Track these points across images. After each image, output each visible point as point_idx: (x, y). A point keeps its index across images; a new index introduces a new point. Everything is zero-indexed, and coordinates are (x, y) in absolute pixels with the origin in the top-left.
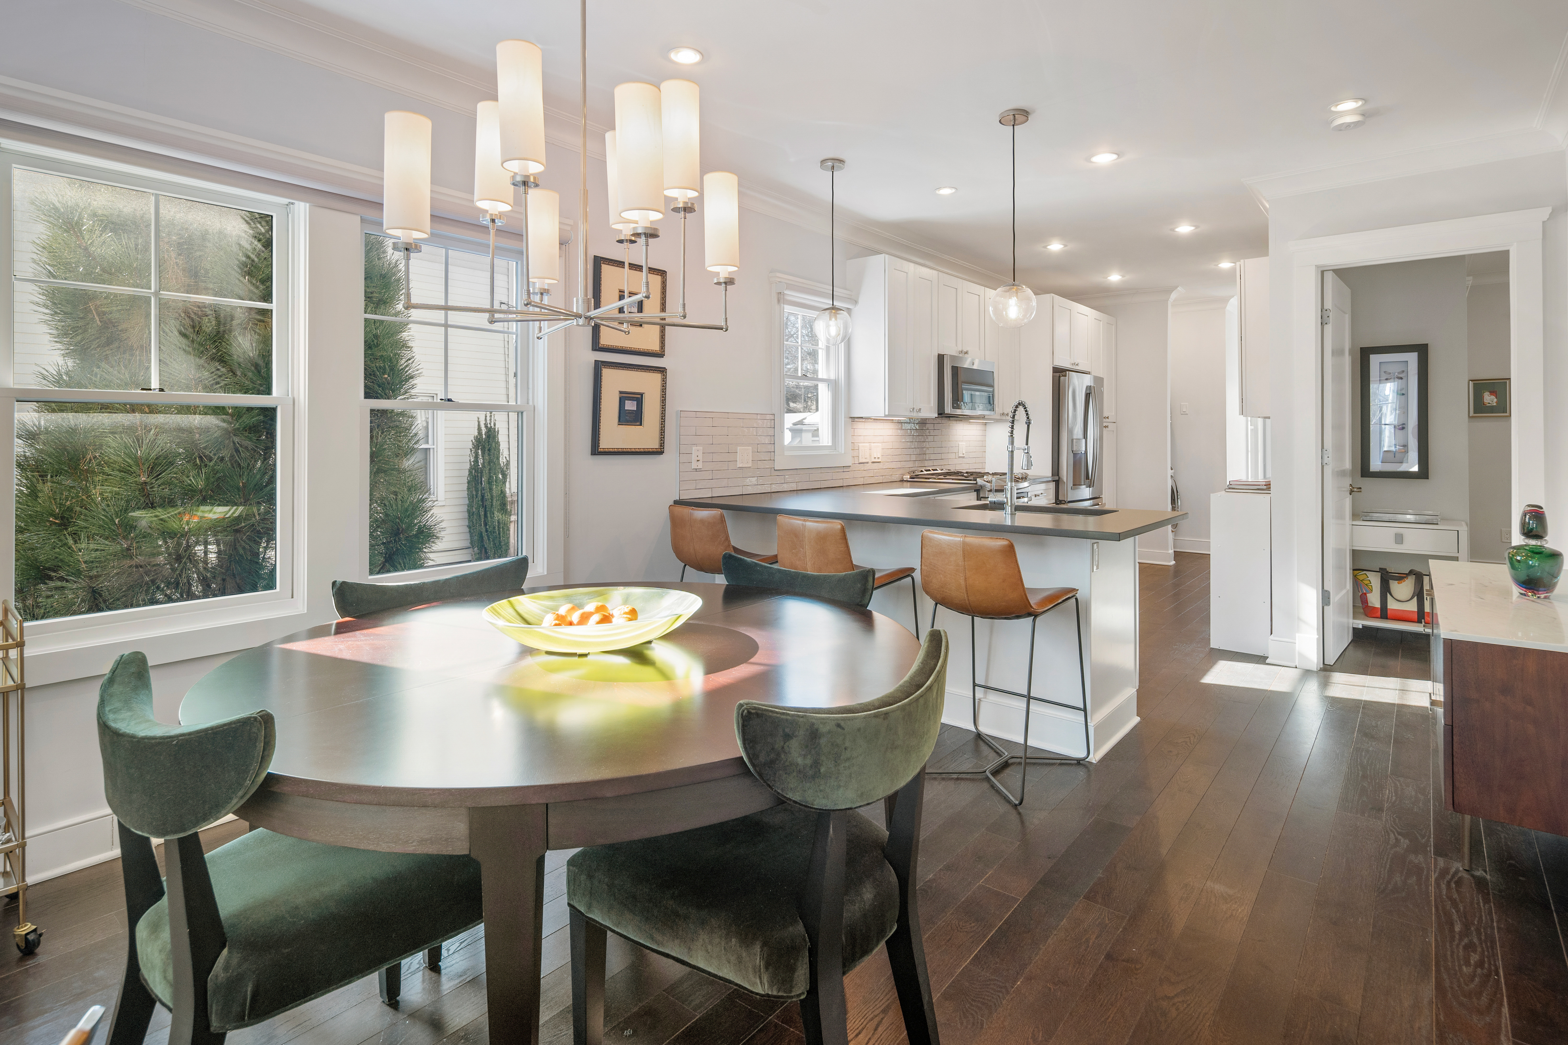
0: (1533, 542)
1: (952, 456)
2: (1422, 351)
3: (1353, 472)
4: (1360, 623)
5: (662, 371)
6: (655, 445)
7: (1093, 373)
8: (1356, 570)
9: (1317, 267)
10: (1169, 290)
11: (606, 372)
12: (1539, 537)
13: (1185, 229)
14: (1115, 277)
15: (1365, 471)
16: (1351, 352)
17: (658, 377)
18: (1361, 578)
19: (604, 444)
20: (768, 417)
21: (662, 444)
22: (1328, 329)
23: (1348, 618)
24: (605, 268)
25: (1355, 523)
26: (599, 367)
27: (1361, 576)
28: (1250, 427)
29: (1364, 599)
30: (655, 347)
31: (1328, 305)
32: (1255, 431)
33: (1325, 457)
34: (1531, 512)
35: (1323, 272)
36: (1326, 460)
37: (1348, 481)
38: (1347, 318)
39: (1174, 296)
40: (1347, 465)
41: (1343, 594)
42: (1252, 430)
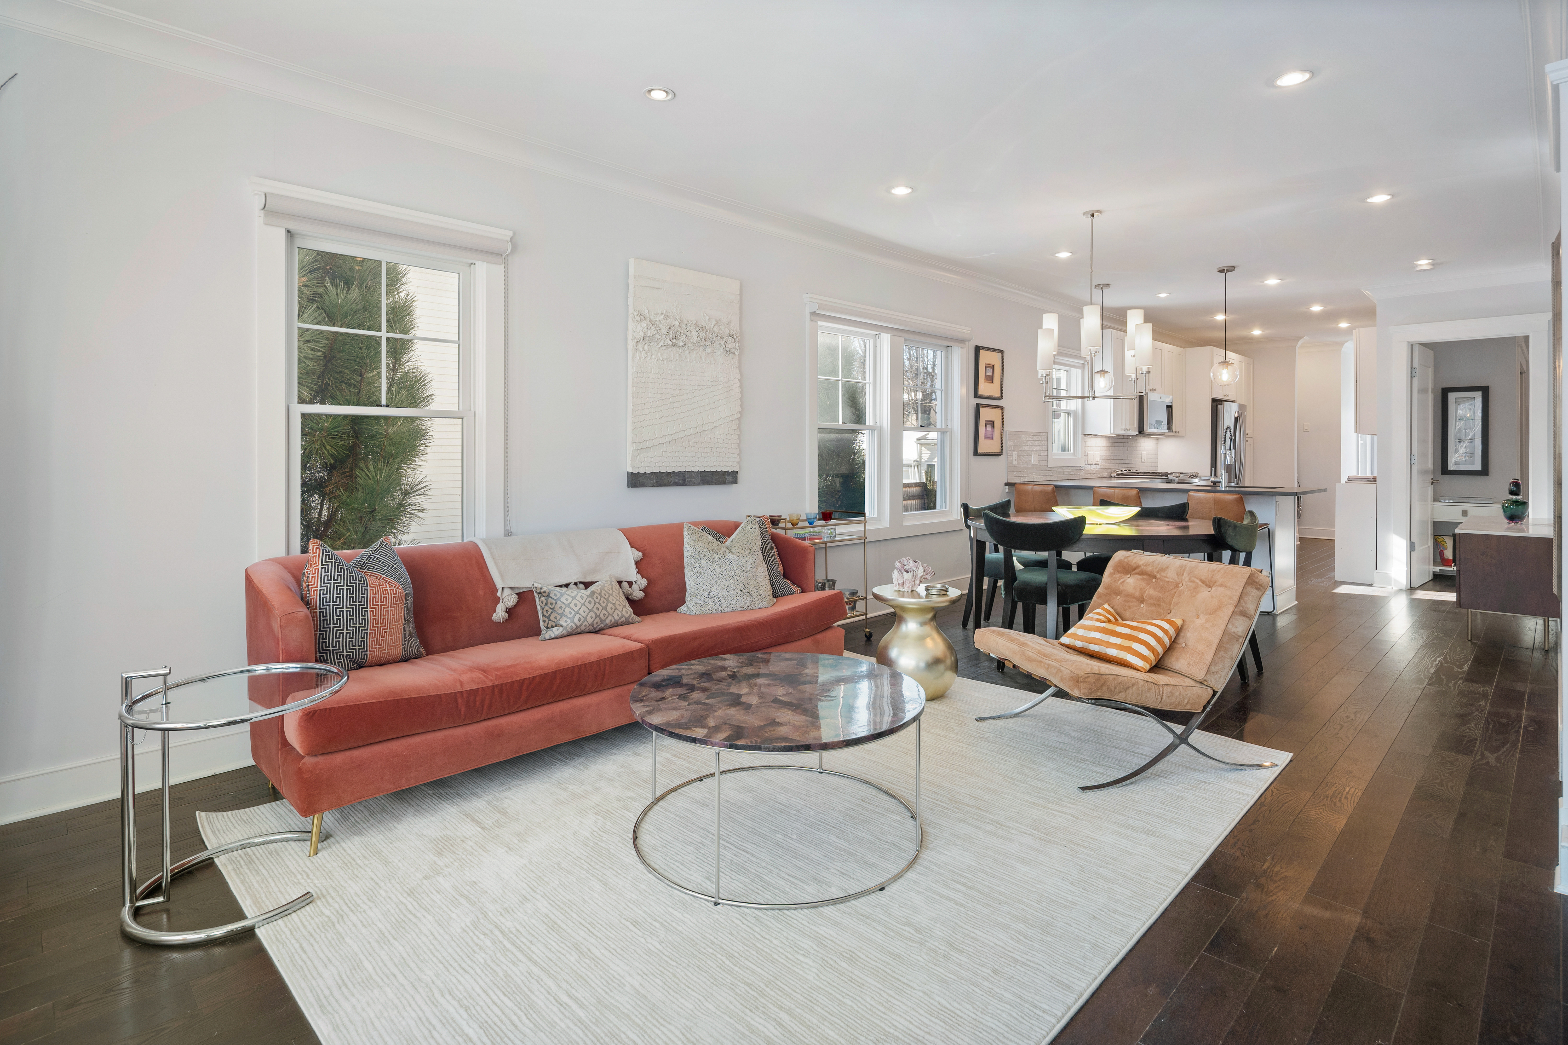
0: (1514, 497)
1: (1138, 461)
2: (1485, 391)
3: (1434, 472)
4: (1437, 569)
5: (1002, 408)
6: (998, 451)
7: (1239, 401)
8: (1436, 537)
9: (1408, 342)
10: (1297, 339)
11: (982, 410)
12: (1517, 494)
13: (1316, 308)
14: (1257, 332)
15: (1445, 470)
16: (1434, 391)
17: (1000, 411)
18: (1439, 540)
19: (980, 450)
20: (1044, 434)
21: (1002, 450)
22: (1415, 380)
23: (1429, 565)
24: (981, 352)
25: (1435, 503)
26: (978, 407)
27: (1440, 539)
28: (1360, 442)
29: (1442, 555)
30: (998, 394)
31: (1416, 365)
32: (1364, 445)
33: (1413, 459)
34: (1513, 483)
35: (1412, 345)
36: (1413, 461)
37: (1429, 477)
38: (1431, 371)
39: (1300, 342)
40: (1430, 465)
41: (1426, 547)
42: (1362, 444)
